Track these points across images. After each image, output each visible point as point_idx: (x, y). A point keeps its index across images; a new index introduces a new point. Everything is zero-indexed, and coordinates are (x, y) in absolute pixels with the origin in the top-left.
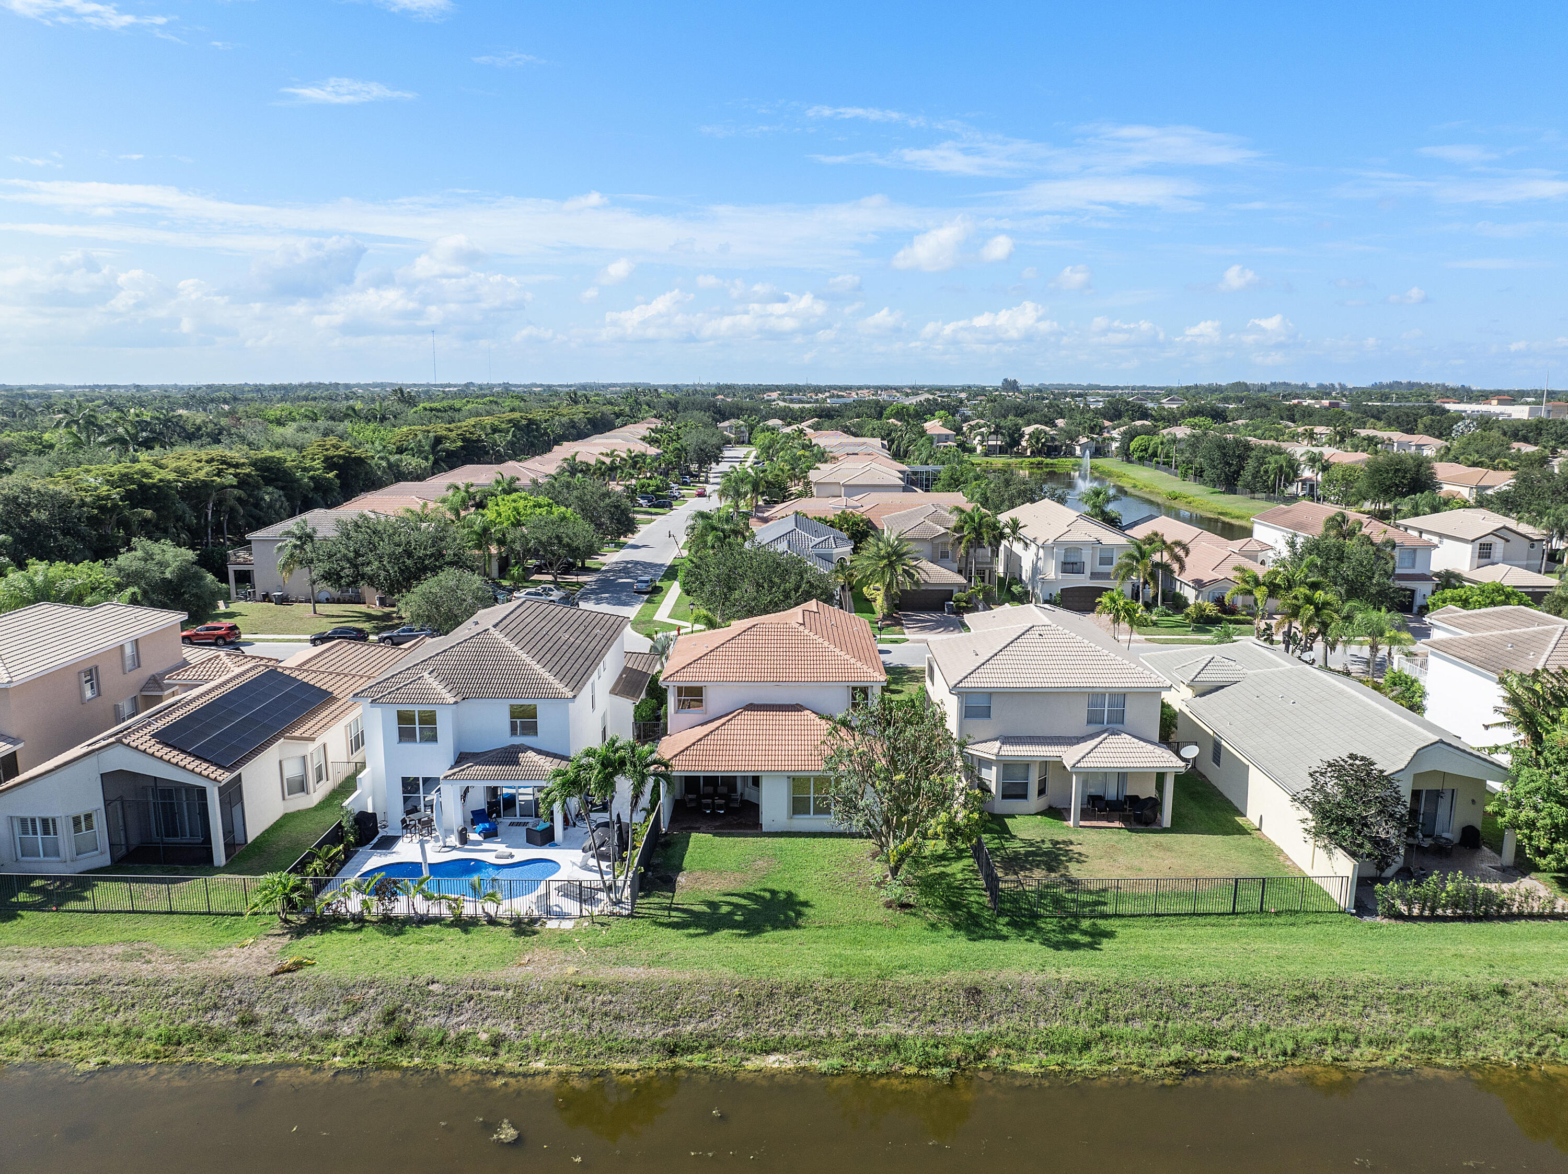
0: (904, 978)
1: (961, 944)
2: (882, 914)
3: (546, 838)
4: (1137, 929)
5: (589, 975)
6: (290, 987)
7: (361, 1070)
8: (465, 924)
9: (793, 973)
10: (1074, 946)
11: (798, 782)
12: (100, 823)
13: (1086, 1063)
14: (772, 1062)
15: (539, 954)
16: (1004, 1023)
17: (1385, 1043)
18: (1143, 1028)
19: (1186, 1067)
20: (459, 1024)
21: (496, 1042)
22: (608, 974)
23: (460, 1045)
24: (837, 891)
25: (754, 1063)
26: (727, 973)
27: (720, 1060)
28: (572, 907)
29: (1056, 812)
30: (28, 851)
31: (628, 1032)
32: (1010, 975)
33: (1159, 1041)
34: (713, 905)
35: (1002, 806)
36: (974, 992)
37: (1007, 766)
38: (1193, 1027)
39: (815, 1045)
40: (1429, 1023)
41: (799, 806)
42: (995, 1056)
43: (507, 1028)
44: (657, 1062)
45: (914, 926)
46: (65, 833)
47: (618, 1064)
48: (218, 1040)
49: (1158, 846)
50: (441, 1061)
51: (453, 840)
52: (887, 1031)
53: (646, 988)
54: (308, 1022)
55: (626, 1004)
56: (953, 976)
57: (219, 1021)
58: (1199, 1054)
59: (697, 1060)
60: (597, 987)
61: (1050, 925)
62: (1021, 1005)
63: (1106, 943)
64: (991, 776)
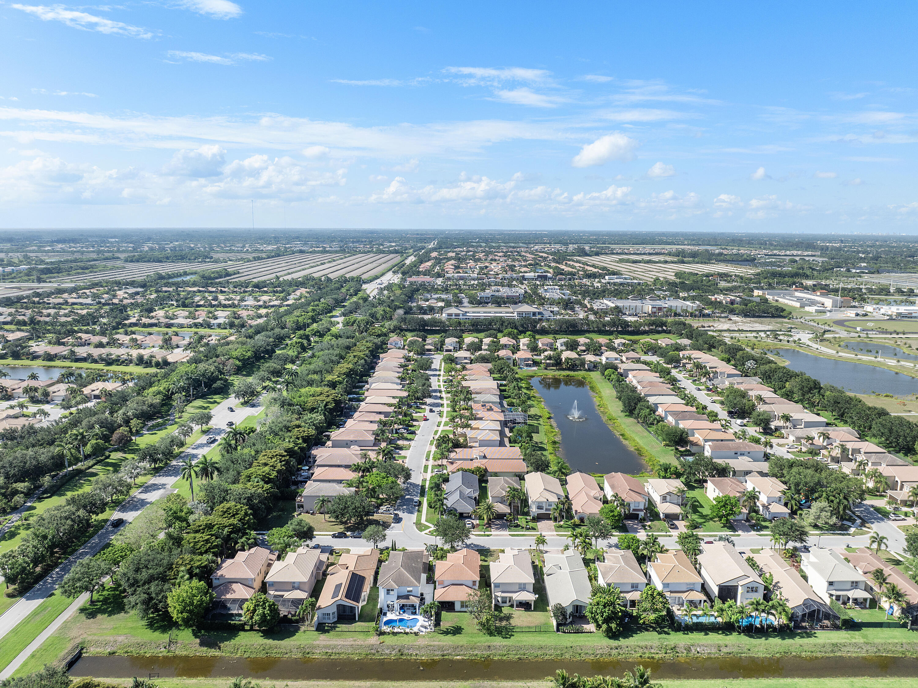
0: (479, 644)
1: (489, 638)
2: (476, 631)
3: (415, 613)
4: (519, 634)
5: (429, 644)
6: (383, 646)
7: (397, 659)
8: (407, 633)
9: (461, 643)
10: (506, 638)
11: (462, 602)
12: (336, 614)
13: (505, 658)
14: (458, 657)
15: (420, 639)
16: (493, 651)
17: (551, 655)
18: (514, 652)
19: (520, 659)
20: (410, 652)
21: (416, 655)
22: (432, 643)
23: (411, 655)
24: (469, 626)
25: (455, 658)
26: (451, 643)
27: (450, 657)
28: (423, 630)
29: (512, 606)
30: (324, 618)
31: (436, 653)
32: (495, 644)
33: (517, 655)
34: (447, 629)
35: (501, 605)
36: (489, 646)
37: (502, 598)
38: (522, 652)
39: (465, 655)
40: (559, 652)
41: (462, 606)
42: (491, 657)
43: (418, 652)
44: (441, 658)
45: (481, 633)
46: (331, 616)
47: (435, 658)
48: (374, 655)
49: (530, 615)
50: (409, 658)
51: (398, 614)
52: (475, 653)
53: (439, 646)
54: (387, 652)
55: (436, 649)
56: (486, 644)
57: (373, 651)
58: (522, 657)
59: (447, 657)
60: (431, 646)
61: (503, 633)
62: (496, 648)
63: (512, 637)
64: (499, 599)
